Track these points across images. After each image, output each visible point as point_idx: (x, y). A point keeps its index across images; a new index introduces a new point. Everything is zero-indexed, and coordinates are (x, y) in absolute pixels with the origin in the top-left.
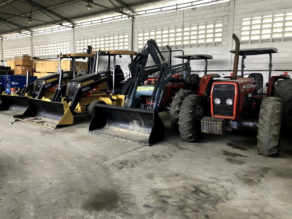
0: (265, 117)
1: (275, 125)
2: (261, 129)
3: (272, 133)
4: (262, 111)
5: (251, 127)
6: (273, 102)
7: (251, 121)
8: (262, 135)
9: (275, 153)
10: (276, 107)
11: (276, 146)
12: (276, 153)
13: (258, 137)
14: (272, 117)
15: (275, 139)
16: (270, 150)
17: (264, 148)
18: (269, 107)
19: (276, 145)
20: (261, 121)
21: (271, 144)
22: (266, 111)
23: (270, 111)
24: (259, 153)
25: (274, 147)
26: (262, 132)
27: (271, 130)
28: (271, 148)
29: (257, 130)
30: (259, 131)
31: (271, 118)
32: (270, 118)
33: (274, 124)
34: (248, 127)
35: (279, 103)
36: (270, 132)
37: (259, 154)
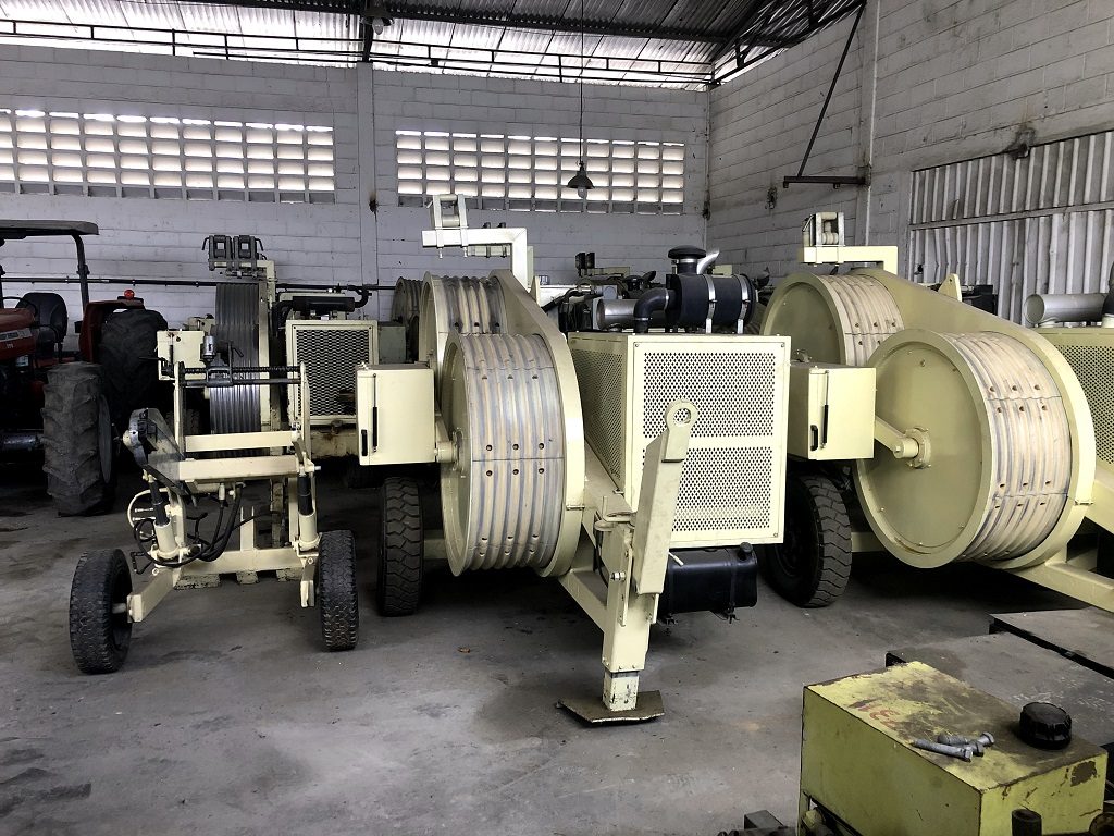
0: (56, 416)
1: (86, 431)
2: (52, 449)
3: (80, 452)
4: (49, 400)
5: (30, 449)
6: (77, 374)
7: (28, 434)
8: (55, 463)
9: (96, 501)
10: (85, 386)
11: (96, 483)
12: (99, 500)
13: (45, 469)
14: (74, 412)
15: (91, 467)
16: (83, 498)
17: (68, 494)
18: (66, 389)
19: (94, 480)
20: (48, 427)
21: (82, 480)
22: (60, 399)
23: (69, 399)
24: (59, 514)
25: (91, 487)
26: (55, 455)
27: (76, 444)
28: (86, 491)
29: (43, 452)
30: (47, 451)
31: (74, 416)
32: (70, 416)
33: (81, 430)
34: (22, 451)
35: (91, 377)
36: (74, 452)
37: (62, 515)
